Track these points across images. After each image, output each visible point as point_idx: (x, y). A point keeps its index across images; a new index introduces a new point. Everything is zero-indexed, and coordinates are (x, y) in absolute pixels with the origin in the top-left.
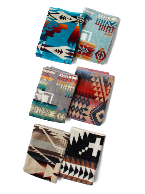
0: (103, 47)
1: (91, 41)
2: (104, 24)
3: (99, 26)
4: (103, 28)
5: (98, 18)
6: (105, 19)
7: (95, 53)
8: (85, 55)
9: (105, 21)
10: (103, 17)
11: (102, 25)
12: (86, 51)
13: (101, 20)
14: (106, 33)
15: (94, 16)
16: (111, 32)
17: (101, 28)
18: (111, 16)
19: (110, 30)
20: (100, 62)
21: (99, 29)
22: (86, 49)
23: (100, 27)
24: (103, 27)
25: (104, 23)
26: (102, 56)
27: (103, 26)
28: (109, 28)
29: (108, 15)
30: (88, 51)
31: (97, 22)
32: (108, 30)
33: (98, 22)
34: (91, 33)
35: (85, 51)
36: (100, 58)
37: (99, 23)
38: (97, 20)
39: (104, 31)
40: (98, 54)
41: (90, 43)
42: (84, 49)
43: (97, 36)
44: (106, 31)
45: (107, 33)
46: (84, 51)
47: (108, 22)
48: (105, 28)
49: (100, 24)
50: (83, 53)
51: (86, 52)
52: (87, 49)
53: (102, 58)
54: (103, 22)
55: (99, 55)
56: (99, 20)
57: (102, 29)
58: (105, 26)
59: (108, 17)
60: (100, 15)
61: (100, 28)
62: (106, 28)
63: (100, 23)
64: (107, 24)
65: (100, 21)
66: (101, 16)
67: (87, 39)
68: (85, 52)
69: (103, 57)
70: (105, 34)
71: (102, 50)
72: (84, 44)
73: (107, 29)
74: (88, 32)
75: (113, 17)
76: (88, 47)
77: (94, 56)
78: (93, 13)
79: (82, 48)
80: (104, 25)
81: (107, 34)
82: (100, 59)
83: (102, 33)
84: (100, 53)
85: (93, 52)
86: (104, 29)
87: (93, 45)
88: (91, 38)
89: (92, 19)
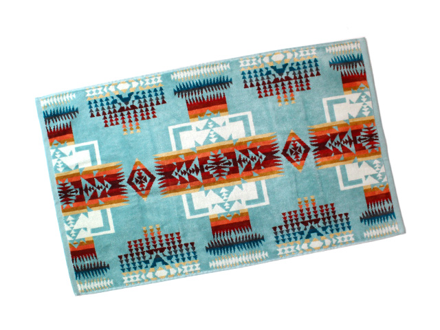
0: (292, 131)
1: (258, 132)
2: (263, 79)
3: (256, 88)
4: (268, 90)
5: (243, 70)
6: (259, 65)
7: (281, 151)
8: (262, 167)
9: (261, 70)
10: (251, 62)
11: (261, 82)
12: (261, 157)
13: (252, 72)
14: (279, 98)
15: (231, 71)
16: (287, 90)
17: (262, 90)
18: (270, 54)
19: (284, 88)
20: (303, 164)
21: (260, 97)
22: (257, 155)
23: (259, 89)
24: (265, 88)
25: (262, 75)
26: (300, 151)
27: (264, 83)
28: (280, 84)
29: (260, 54)
30: (264, 157)
31: (245, 82)
32: (280, 88)
33: (248, 80)
34: (249, 114)
35: (257, 158)
36: (297, 157)
37: (251, 81)
38: (244, 78)
39: (272, 94)
40: (288, 152)
41: (260, 136)
42: (254, 155)
43: (264, 113)
44: (278, 93)
45: (282, 95)
46: (255, 162)
47: (270, 69)
48: (270, 87)
49: (255, 83)
50: (256, 164)
51: (261, 161)
52: (260, 154)
53: (300, 155)
54: (259, 74)
55: (292, 152)
56: (247, 76)
57: (265, 91)
58: (269, 82)
59: (262, 58)
60: (242, 62)
61: (259, 92)
62: (273, 85)
63: (254, 79)
64: (270, 76)
65: (250, 77)
66: (245, 63)
67: (248, 133)
68: (259, 160)
69: (303, 152)
70: (280, 101)
71: (294, 139)
72: (248, 145)
73: (277, 86)
74: (241, 114)
75: (274, 53)
76: (258, 147)
77: (283, 158)
78: (225, 66)
79: (249, 157)
80: (266, 81)
81: (282, 99)
82: (300, 159)
83: (271, 101)
84: (291, 147)
85: (277, 152)
86: (271, 91)
87: (268, 138)
88: (255, 125)
89: (231, 82)
